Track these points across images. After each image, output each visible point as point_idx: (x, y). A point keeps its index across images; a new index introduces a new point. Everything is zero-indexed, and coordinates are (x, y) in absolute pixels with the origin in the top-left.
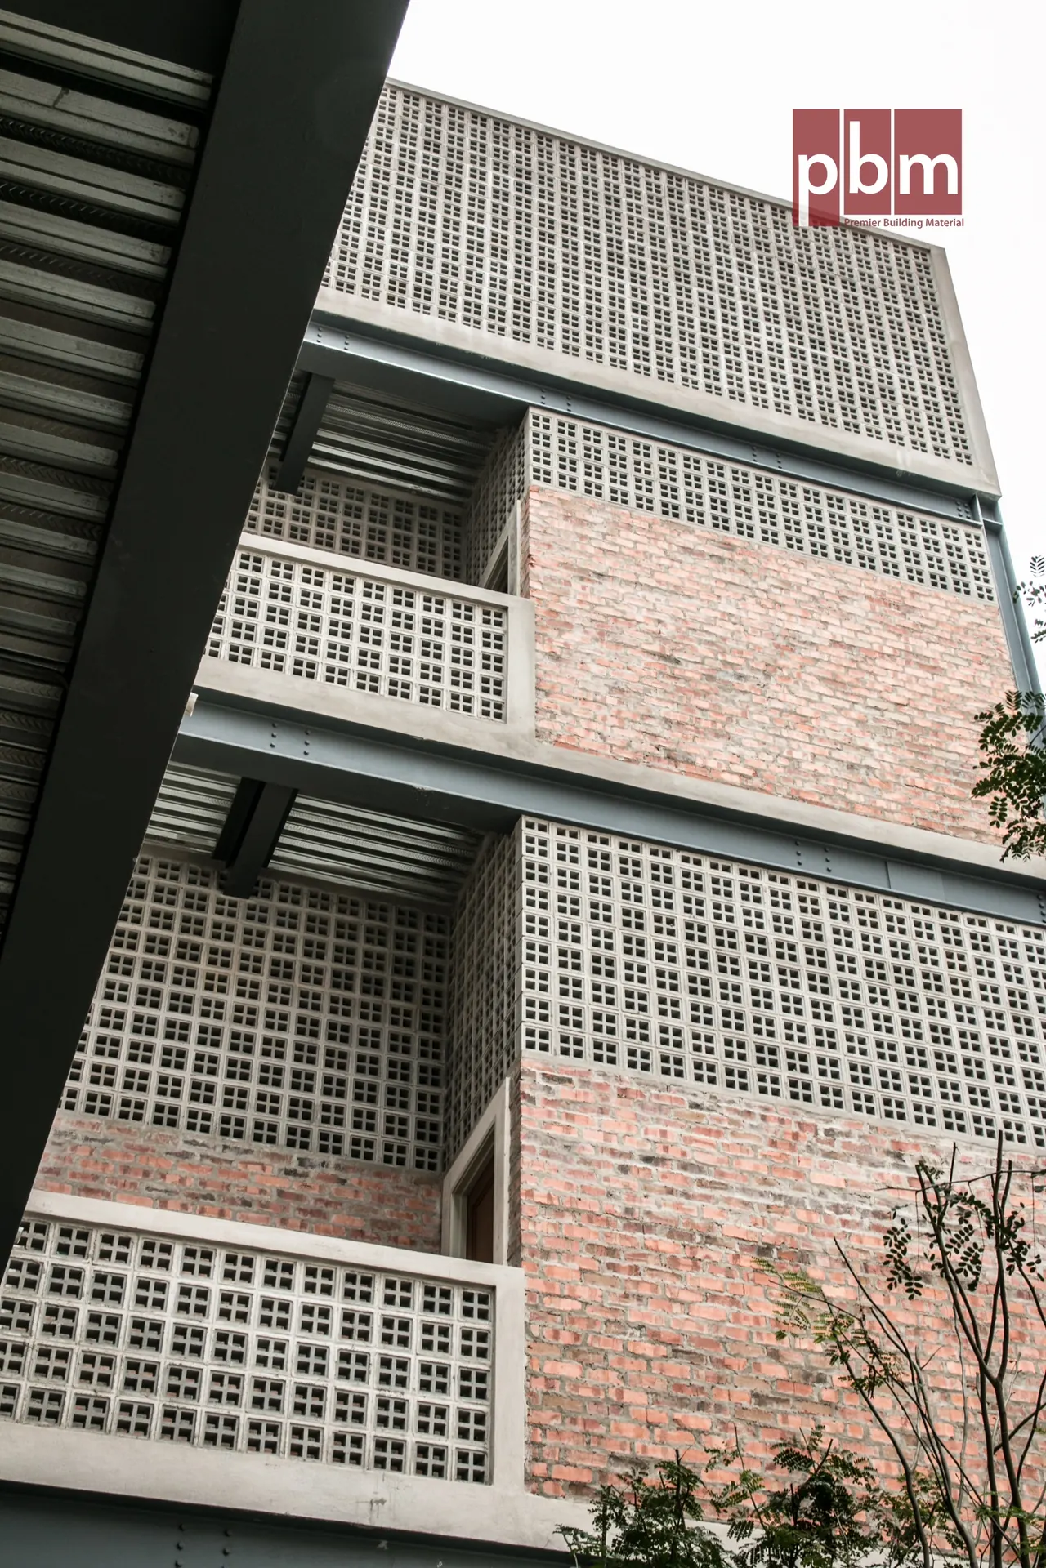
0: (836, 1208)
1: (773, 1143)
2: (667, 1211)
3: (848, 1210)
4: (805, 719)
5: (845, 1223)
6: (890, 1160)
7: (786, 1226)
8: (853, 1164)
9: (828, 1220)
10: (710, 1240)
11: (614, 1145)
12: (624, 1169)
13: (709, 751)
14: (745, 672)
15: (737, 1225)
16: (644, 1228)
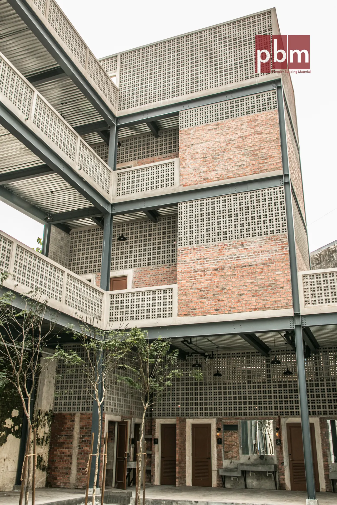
0: (230, 258)
1: (219, 250)
2: (201, 268)
3: (232, 258)
4: (231, 159)
5: (231, 261)
6: (241, 246)
7: (221, 264)
8: (234, 249)
9: (228, 261)
10: (208, 270)
11: (192, 259)
12: (194, 263)
13: (211, 175)
14: (220, 154)
15: (213, 266)
16: (197, 272)
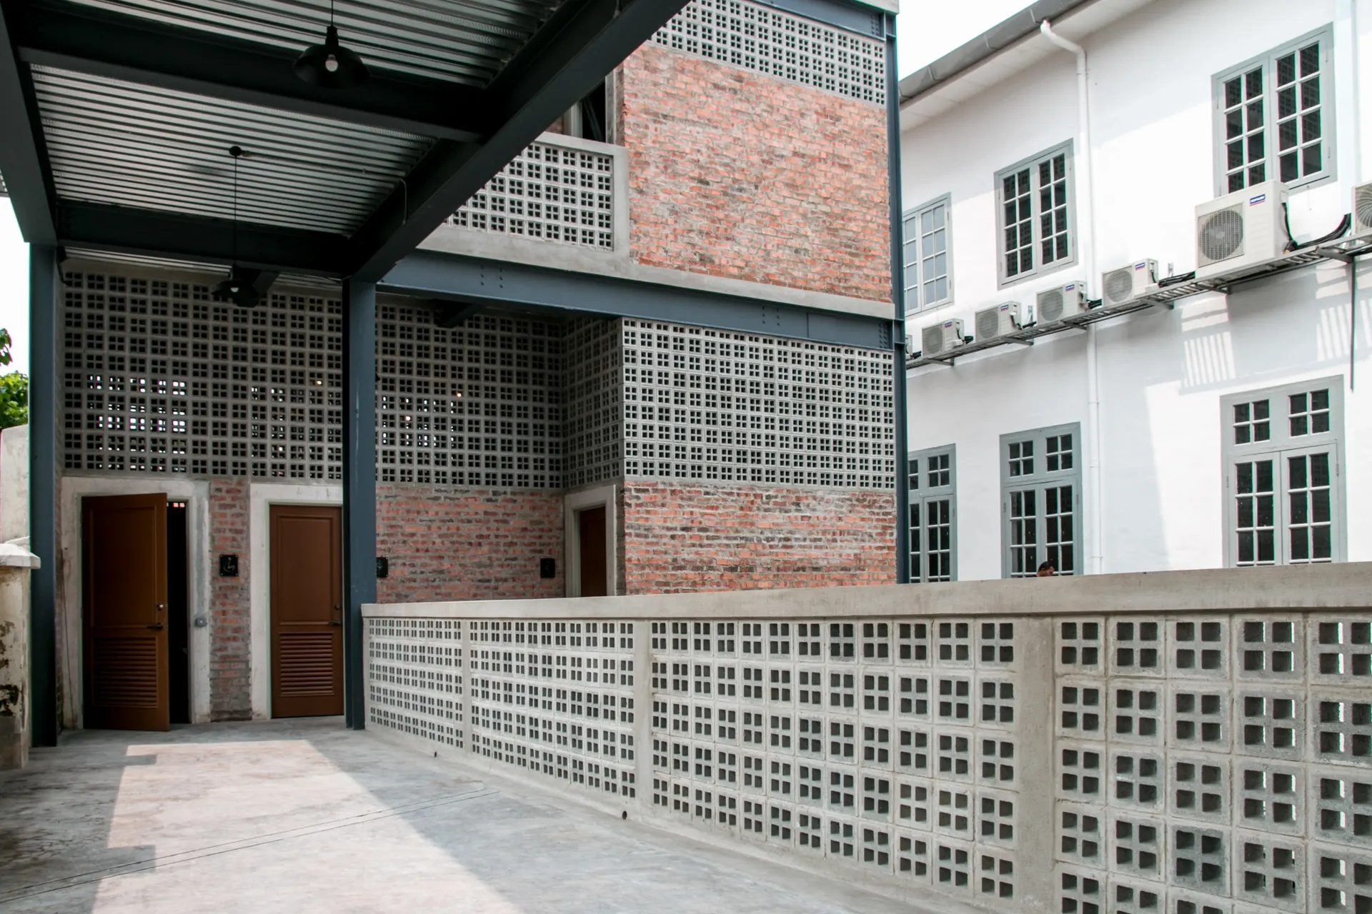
0: (768, 540)
1: (742, 509)
2: (692, 557)
3: (773, 539)
5: (771, 547)
6: (793, 507)
7: (745, 553)
8: (777, 513)
9: (764, 547)
10: (711, 568)
11: (669, 524)
13: (722, 252)
15: (724, 558)
